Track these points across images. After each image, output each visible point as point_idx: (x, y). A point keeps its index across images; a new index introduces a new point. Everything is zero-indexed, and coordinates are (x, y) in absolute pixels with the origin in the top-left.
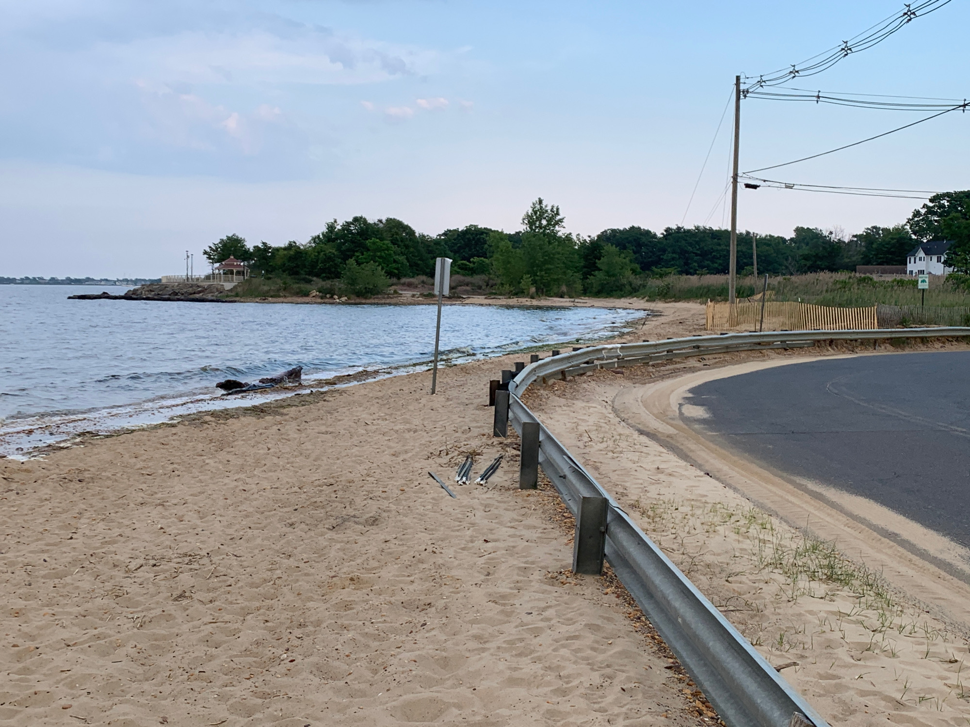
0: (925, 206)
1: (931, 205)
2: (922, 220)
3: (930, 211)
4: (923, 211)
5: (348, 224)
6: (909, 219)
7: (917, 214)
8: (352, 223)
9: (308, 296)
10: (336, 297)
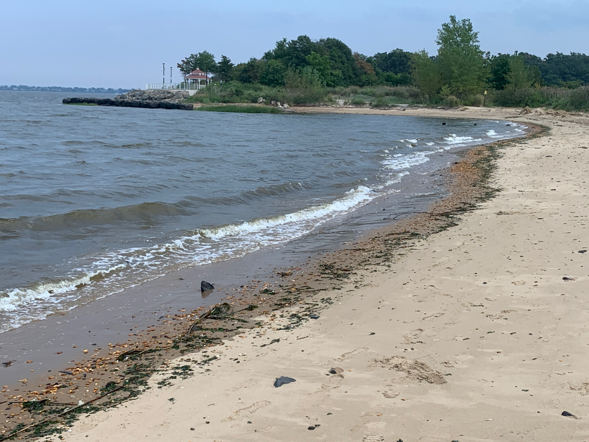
5: (294, 42)
8: (297, 41)
9: (256, 102)
10: (279, 104)
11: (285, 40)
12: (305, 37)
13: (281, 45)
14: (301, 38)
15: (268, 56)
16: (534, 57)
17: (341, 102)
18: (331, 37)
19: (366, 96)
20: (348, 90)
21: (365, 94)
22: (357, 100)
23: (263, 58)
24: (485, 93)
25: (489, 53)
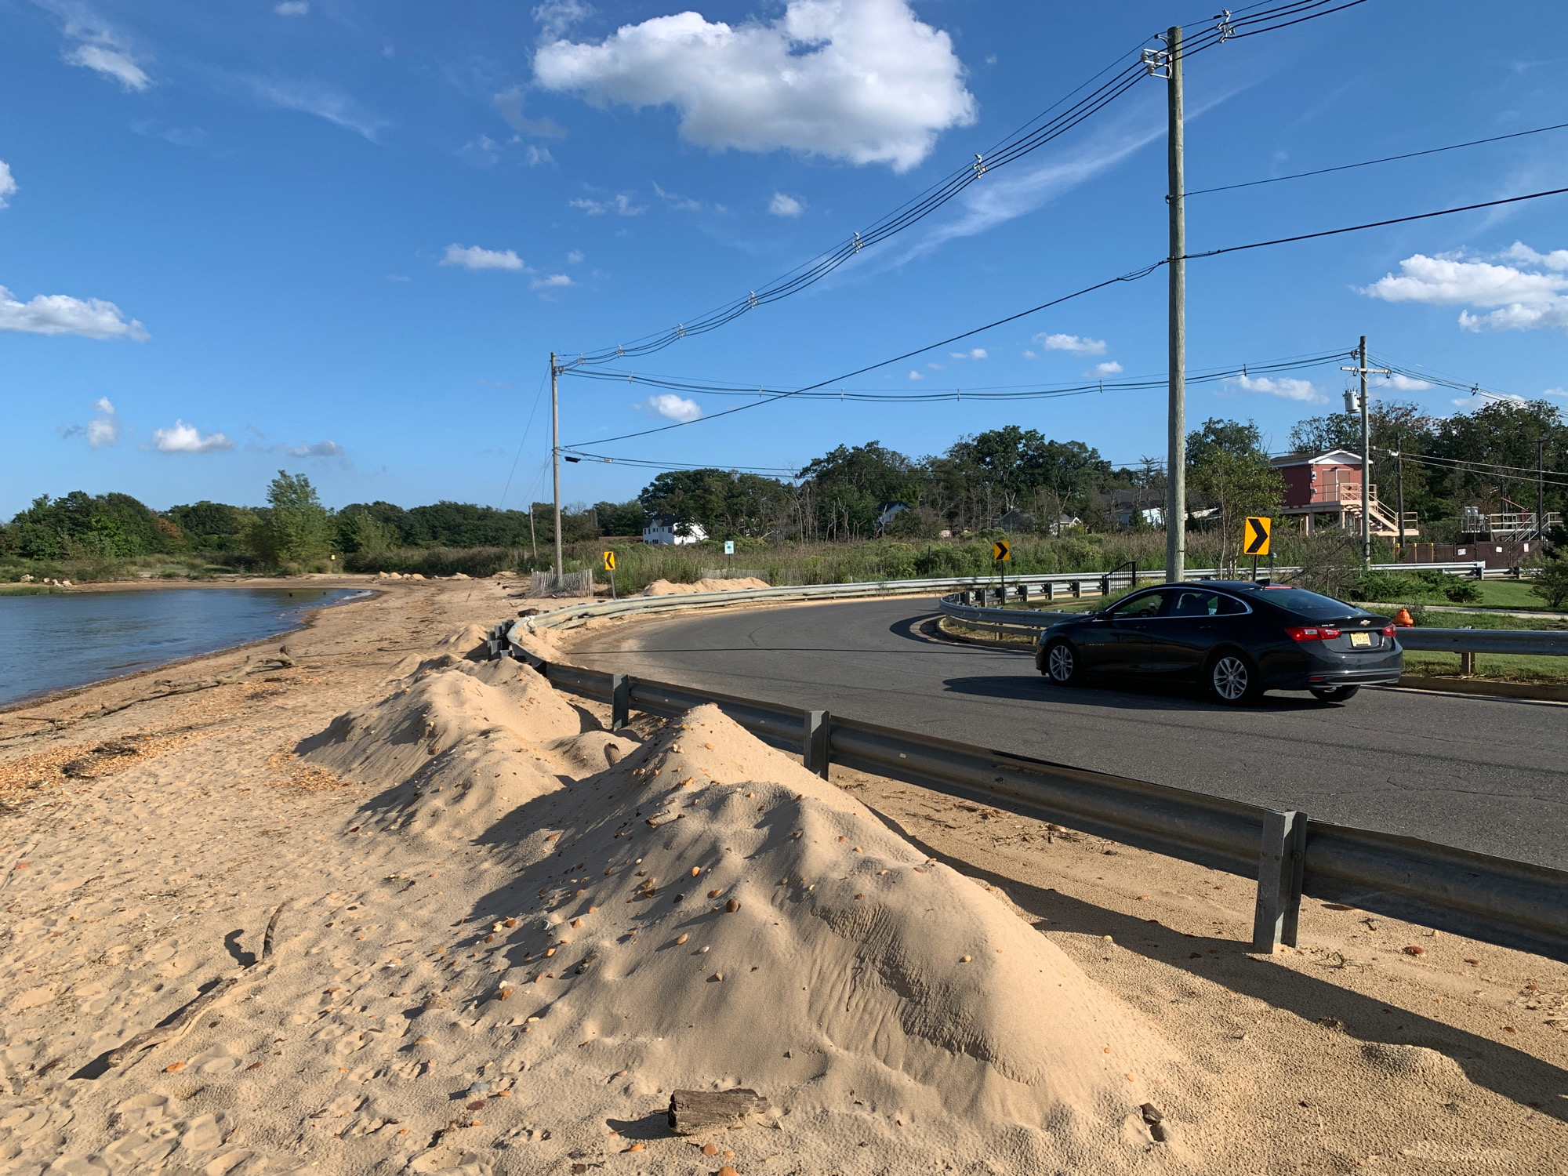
0: (652, 484)
1: (657, 483)
2: (651, 496)
3: (657, 489)
4: (651, 489)
5: (63, 501)
6: (640, 497)
7: (645, 491)
8: (68, 499)
9: (19, 581)
10: (56, 581)
11: (46, 497)
12: (80, 492)
13: (39, 504)
14: (73, 496)
15: (20, 518)
16: (393, 508)
17: (146, 574)
18: (116, 491)
19: (179, 566)
20: (150, 559)
21: (178, 563)
22: (168, 571)
23: (14, 521)
24: (333, 557)
25: (332, 509)
